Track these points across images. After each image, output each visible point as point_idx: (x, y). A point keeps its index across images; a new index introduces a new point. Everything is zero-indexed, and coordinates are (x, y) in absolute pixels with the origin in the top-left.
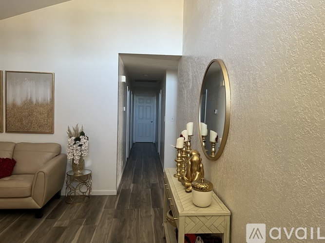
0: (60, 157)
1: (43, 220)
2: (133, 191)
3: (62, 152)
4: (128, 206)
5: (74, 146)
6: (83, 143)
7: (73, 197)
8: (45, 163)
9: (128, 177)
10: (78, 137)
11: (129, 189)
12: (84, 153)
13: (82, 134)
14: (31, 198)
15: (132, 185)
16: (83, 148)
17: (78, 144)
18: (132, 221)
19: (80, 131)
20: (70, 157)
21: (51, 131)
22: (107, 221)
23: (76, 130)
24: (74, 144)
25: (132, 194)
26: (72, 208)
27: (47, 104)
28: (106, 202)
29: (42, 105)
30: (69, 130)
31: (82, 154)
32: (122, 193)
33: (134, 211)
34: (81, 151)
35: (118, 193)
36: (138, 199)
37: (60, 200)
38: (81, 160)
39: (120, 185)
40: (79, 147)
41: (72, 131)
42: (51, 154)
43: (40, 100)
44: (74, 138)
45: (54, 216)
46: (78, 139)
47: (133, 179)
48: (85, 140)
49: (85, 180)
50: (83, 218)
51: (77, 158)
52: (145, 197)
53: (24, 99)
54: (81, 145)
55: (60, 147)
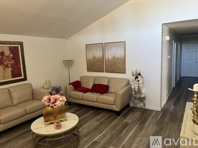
0: (128, 86)
1: (120, 117)
2: (172, 110)
3: (130, 83)
4: (166, 120)
5: (135, 81)
6: (139, 80)
7: (135, 108)
8: (121, 89)
9: (171, 101)
10: (137, 76)
11: (170, 109)
12: (141, 86)
13: (139, 74)
14: (114, 105)
15: (173, 107)
16: (140, 82)
17: (137, 80)
18: (167, 129)
19: (138, 73)
20: (133, 87)
21: (124, 72)
22: (151, 126)
23: (136, 72)
24: (135, 80)
25: (171, 112)
26: (134, 114)
27: (122, 58)
28: (153, 114)
29: (120, 59)
30: (133, 72)
31: (139, 86)
32: (164, 111)
33: (170, 124)
34: (138, 84)
35: (162, 110)
36: (175, 116)
37: (129, 109)
38: (139, 89)
39: (165, 105)
40: (137, 82)
41: (134, 73)
42: (124, 84)
43: (119, 56)
44: (135, 77)
45: (125, 116)
46: (137, 77)
47: (175, 103)
48: (141, 78)
49: (142, 99)
50: (139, 121)
51: (137, 88)
52: (180, 116)
53: (112, 56)
54: (138, 81)
55: (129, 81)
